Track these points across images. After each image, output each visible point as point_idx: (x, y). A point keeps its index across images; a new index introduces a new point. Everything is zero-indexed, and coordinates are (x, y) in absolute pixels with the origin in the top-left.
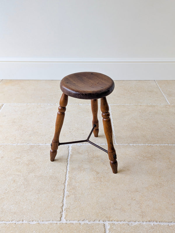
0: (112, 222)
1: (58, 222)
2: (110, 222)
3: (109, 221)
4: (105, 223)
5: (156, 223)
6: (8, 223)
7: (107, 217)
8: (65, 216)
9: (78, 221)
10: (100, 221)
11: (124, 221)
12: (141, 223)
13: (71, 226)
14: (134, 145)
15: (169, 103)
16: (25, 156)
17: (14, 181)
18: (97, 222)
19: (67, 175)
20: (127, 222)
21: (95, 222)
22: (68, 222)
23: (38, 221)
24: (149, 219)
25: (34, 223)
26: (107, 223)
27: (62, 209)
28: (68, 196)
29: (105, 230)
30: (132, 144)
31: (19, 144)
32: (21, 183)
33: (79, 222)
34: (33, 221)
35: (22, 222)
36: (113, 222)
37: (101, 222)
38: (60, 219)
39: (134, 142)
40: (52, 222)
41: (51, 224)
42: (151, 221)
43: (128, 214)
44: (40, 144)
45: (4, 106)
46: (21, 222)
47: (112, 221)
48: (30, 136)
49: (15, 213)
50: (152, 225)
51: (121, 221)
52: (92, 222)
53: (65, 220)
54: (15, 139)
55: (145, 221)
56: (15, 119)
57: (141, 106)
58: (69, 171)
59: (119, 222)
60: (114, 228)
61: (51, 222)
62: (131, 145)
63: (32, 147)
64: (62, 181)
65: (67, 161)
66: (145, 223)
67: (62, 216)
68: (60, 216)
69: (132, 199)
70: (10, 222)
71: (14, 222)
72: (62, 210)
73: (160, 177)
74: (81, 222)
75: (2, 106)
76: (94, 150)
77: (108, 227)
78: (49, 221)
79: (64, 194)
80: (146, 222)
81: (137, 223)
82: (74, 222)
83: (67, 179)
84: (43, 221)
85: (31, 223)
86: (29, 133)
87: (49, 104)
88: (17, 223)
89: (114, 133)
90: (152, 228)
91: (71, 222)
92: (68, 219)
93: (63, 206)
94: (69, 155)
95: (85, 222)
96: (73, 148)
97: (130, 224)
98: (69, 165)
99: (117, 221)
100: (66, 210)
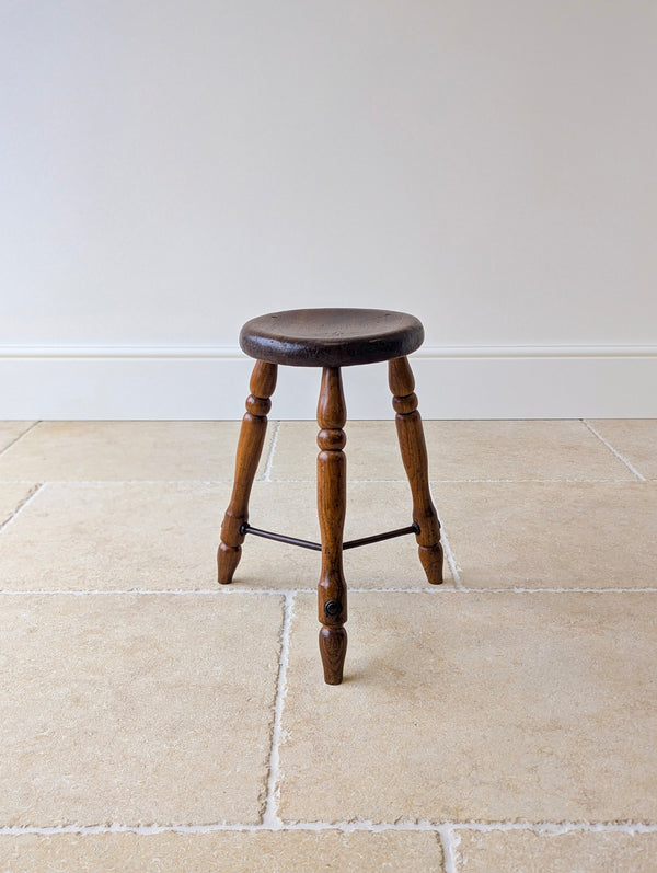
0: (467, 826)
1: (253, 829)
2: (461, 826)
3: (456, 822)
4: (440, 829)
5: (643, 829)
6: (50, 831)
7: (446, 810)
8: (278, 808)
9: (333, 824)
10: (422, 822)
11: (517, 820)
12: (587, 827)
13: (305, 840)
14: (531, 591)
15: (641, 476)
16: (117, 626)
17: (78, 700)
18: (410, 826)
19: (280, 682)
20: (528, 826)
21: (400, 827)
22: (292, 827)
23: (171, 825)
24: (617, 815)
25: (155, 830)
26: (448, 830)
27: (266, 785)
28: (289, 744)
29: (443, 852)
30: (523, 590)
31: (97, 592)
32: (105, 706)
33: (335, 827)
34: (149, 825)
35: (109, 829)
36: (474, 826)
37: (426, 826)
38: (257, 819)
39: (528, 584)
40: (228, 828)
41: (224, 833)
42: (626, 821)
43: (528, 799)
44: (176, 591)
45: (41, 489)
46: (101, 829)
47: (467, 821)
48: (138, 570)
49: (77, 800)
50: (632, 832)
51: (503, 822)
52: (386, 827)
53: (279, 819)
54: (80, 577)
55: (602, 819)
56: (82, 523)
57: (540, 484)
58: (288, 670)
59: (499, 826)
60: (479, 846)
61: (224, 827)
62: (517, 591)
63: (144, 599)
65: (281, 640)
66: (600, 828)
67: (265, 808)
68: (259, 808)
69: (541, 751)
70: (59, 830)
71: (74, 829)
72: (267, 790)
73: (640, 683)
74: (342, 826)
75: (37, 488)
76: (380, 605)
77: (453, 842)
78: (217, 823)
79: (271, 739)
80: (606, 823)
81: (567, 829)
82: (317, 827)
83: (283, 693)
84: (190, 825)
85: (143, 831)
86: (135, 561)
87: (208, 483)
88: (85, 832)
89: (451, 559)
90: (631, 842)
91: (302, 826)
92: (291, 816)
93: (269, 775)
94: (288, 621)
95: (360, 826)
96: (301, 602)
97: (542, 830)
98: (286, 651)
99: (489, 823)
100: (282, 786)
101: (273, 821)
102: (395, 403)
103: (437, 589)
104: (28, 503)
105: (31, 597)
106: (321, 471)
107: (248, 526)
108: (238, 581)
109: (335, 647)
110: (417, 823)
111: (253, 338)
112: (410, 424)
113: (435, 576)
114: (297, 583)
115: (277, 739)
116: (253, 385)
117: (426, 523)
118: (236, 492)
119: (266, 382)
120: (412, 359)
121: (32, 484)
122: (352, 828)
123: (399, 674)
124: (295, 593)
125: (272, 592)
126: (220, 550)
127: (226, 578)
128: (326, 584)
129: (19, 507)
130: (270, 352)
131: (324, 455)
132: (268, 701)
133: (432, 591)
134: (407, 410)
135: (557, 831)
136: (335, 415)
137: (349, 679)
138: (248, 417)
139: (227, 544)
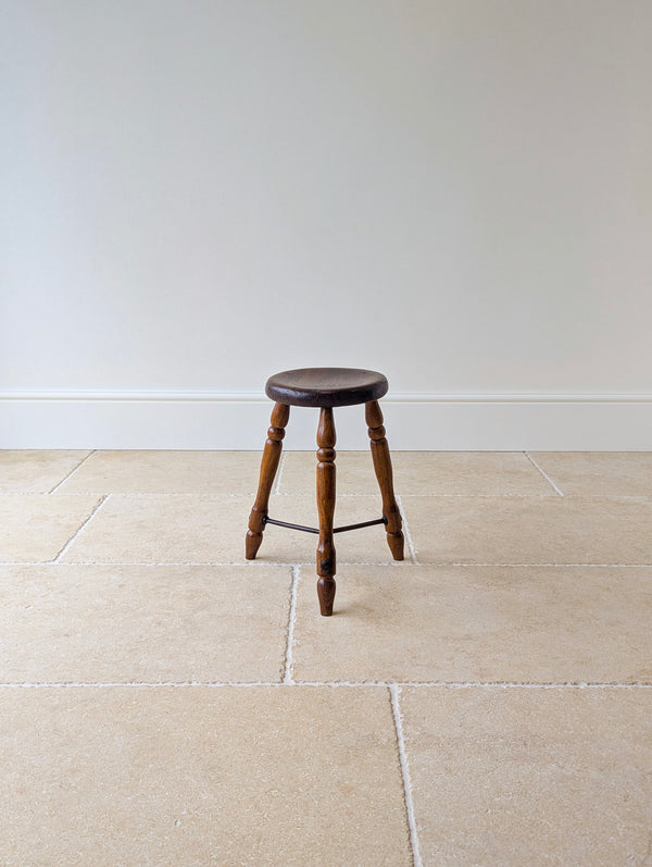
0: (406, 684)
1: (277, 685)
2: (403, 684)
3: (400, 682)
4: (390, 686)
5: (512, 685)
6: (155, 685)
7: (394, 677)
8: (292, 676)
9: (325, 683)
10: (379, 683)
11: (437, 682)
12: (479, 685)
13: (308, 689)
14: (465, 565)
15: (561, 493)
16: (179, 584)
17: (159, 623)
18: (372, 684)
19: (291, 614)
20: (444, 684)
21: (366, 684)
22: (301, 684)
23: (228, 683)
24: (499, 680)
25: (218, 685)
26: (397, 689)
27: (284, 665)
28: (298, 646)
29: (391, 695)
30: (459, 564)
31: (161, 564)
32: (178, 626)
33: (327, 684)
34: (214, 683)
35: (191, 685)
36: (410, 684)
37: (382, 684)
38: (280, 681)
39: (464, 561)
40: (262, 684)
41: (260, 686)
42: (503, 682)
43: (445, 672)
44: (217, 564)
45: (107, 499)
46: (186, 684)
47: (407, 682)
48: (189, 551)
49: (169, 671)
50: (505, 687)
51: (429, 682)
52: (357, 684)
53: (293, 681)
54: (148, 555)
56: (143, 521)
57: (484, 498)
58: (296, 608)
59: (426, 684)
60: (413, 693)
61: (259, 684)
62: (455, 565)
63: (195, 569)
64: (280, 624)
65: (291, 592)
66: (487, 685)
67: (284, 676)
68: (280, 676)
69: (457, 650)
70: (161, 684)
72: (285, 667)
74: (332, 684)
75: (104, 498)
77: (398, 691)
78: (255, 682)
79: (286, 644)
80: (490, 683)
82: (316, 685)
83: (294, 620)
84: (239, 683)
86: (185, 545)
88: (176, 686)
89: (410, 541)
90: (503, 691)
91: (306, 684)
92: (300, 679)
93: (286, 661)
94: (296, 581)
95: (342, 684)
96: (303, 570)
97: (451, 686)
98: (295, 598)
99: (420, 683)
100: (294, 666)
101: (289, 681)
102: (369, 432)
103: (401, 563)
104: (99, 508)
105: (115, 567)
106: (319, 476)
107: (267, 518)
108: (260, 558)
109: (327, 591)
110: (376, 682)
111: (276, 388)
112: (380, 447)
113: (399, 554)
114: (301, 559)
115: (290, 643)
116: (273, 420)
117: (391, 517)
118: (259, 498)
119: (282, 417)
120: (381, 402)
121: (99, 496)
123: (370, 611)
124: (300, 565)
125: (283, 565)
126: (248, 535)
127: (252, 555)
128: (322, 549)
129: (94, 511)
130: (287, 397)
131: (321, 465)
132: (284, 625)
133: (395, 565)
134: (378, 437)
135: (460, 686)
136: (328, 439)
137: (336, 613)
138: (269, 442)
139: (253, 531)
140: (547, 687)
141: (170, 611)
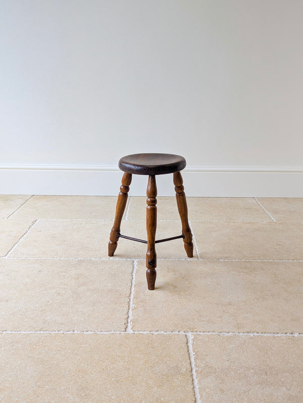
1: (123, 333)
2: (194, 333)
3: (192, 332)
4: (187, 334)
5: (256, 334)
6: (53, 332)
8: (131, 327)
11: (213, 332)
12: (237, 334)
13: (140, 336)
14: (226, 260)
15: (274, 220)
16: (71, 270)
18: (177, 333)
19: (132, 289)
20: (217, 333)
21: (173, 333)
22: (136, 332)
23: (95, 331)
24: (248, 331)
25: (89, 333)
26: (191, 336)
27: (127, 320)
28: (135, 308)
29: (187, 340)
30: (223, 260)
31: (62, 259)
32: (69, 296)
33: (151, 333)
34: (87, 331)
35: (74, 332)
36: (198, 333)
37: (182, 333)
38: (124, 330)
39: (225, 258)
40: (114, 332)
41: (113, 334)
42: (251, 332)
43: (218, 326)
44: (93, 259)
45: (37, 221)
46: (71, 332)
47: (196, 332)
48: (78, 251)
49: (62, 324)
50: (252, 335)
51: (209, 332)
52: (168, 333)
53: (132, 330)
54: (56, 253)
55: (242, 332)
56: (55, 234)
57: (234, 222)
58: (135, 285)
59: (207, 333)
60: (200, 338)
62: (221, 260)
63: (81, 261)
64: (125, 295)
65: (132, 275)
66: (241, 334)
67: (127, 327)
68: (125, 327)
69: (224, 311)
70: (57, 332)
71: (61, 332)
72: (128, 322)
73: (262, 291)
74: (154, 333)
76: (169, 264)
77: (191, 338)
78: (110, 331)
79: (129, 307)
80: (244, 333)
81: (230, 334)
82: (145, 333)
83: (133, 292)
84: (101, 331)
85: (85, 333)
86: (76, 248)
88: (66, 333)
89: (197, 249)
90: (251, 338)
91: (139, 332)
92: (136, 329)
93: (128, 317)
94: (135, 269)
95: (159, 332)
96: (139, 263)
97: (222, 334)
98: (134, 279)
99: (204, 332)
100: (133, 321)
101: (130, 331)
102: (175, 189)
103: (191, 259)
104: (33, 227)
105: (38, 260)
106: (147, 213)
107: (120, 234)
108: (116, 256)
109: (152, 277)
110: (179, 332)
111: (124, 164)
112: (181, 197)
113: (190, 254)
114: (138, 257)
115: (131, 307)
116: (123, 181)
117: (187, 234)
118: (116, 223)
119: (127, 180)
120: (182, 172)
121: (33, 220)
122: (157, 333)
123: (175, 287)
124: (137, 260)
125: (128, 259)
126: (109, 243)
127: (111, 254)
128: (149, 254)
129: (29, 228)
130: (130, 169)
131: (149, 207)
132: (128, 295)
133: (189, 260)
134: (180, 192)
135: (226, 334)
136: (153, 193)
137: (156, 288)
138: (121, 193)
139: (112, 241)
140: (276, 335)
141: (66, 287)
